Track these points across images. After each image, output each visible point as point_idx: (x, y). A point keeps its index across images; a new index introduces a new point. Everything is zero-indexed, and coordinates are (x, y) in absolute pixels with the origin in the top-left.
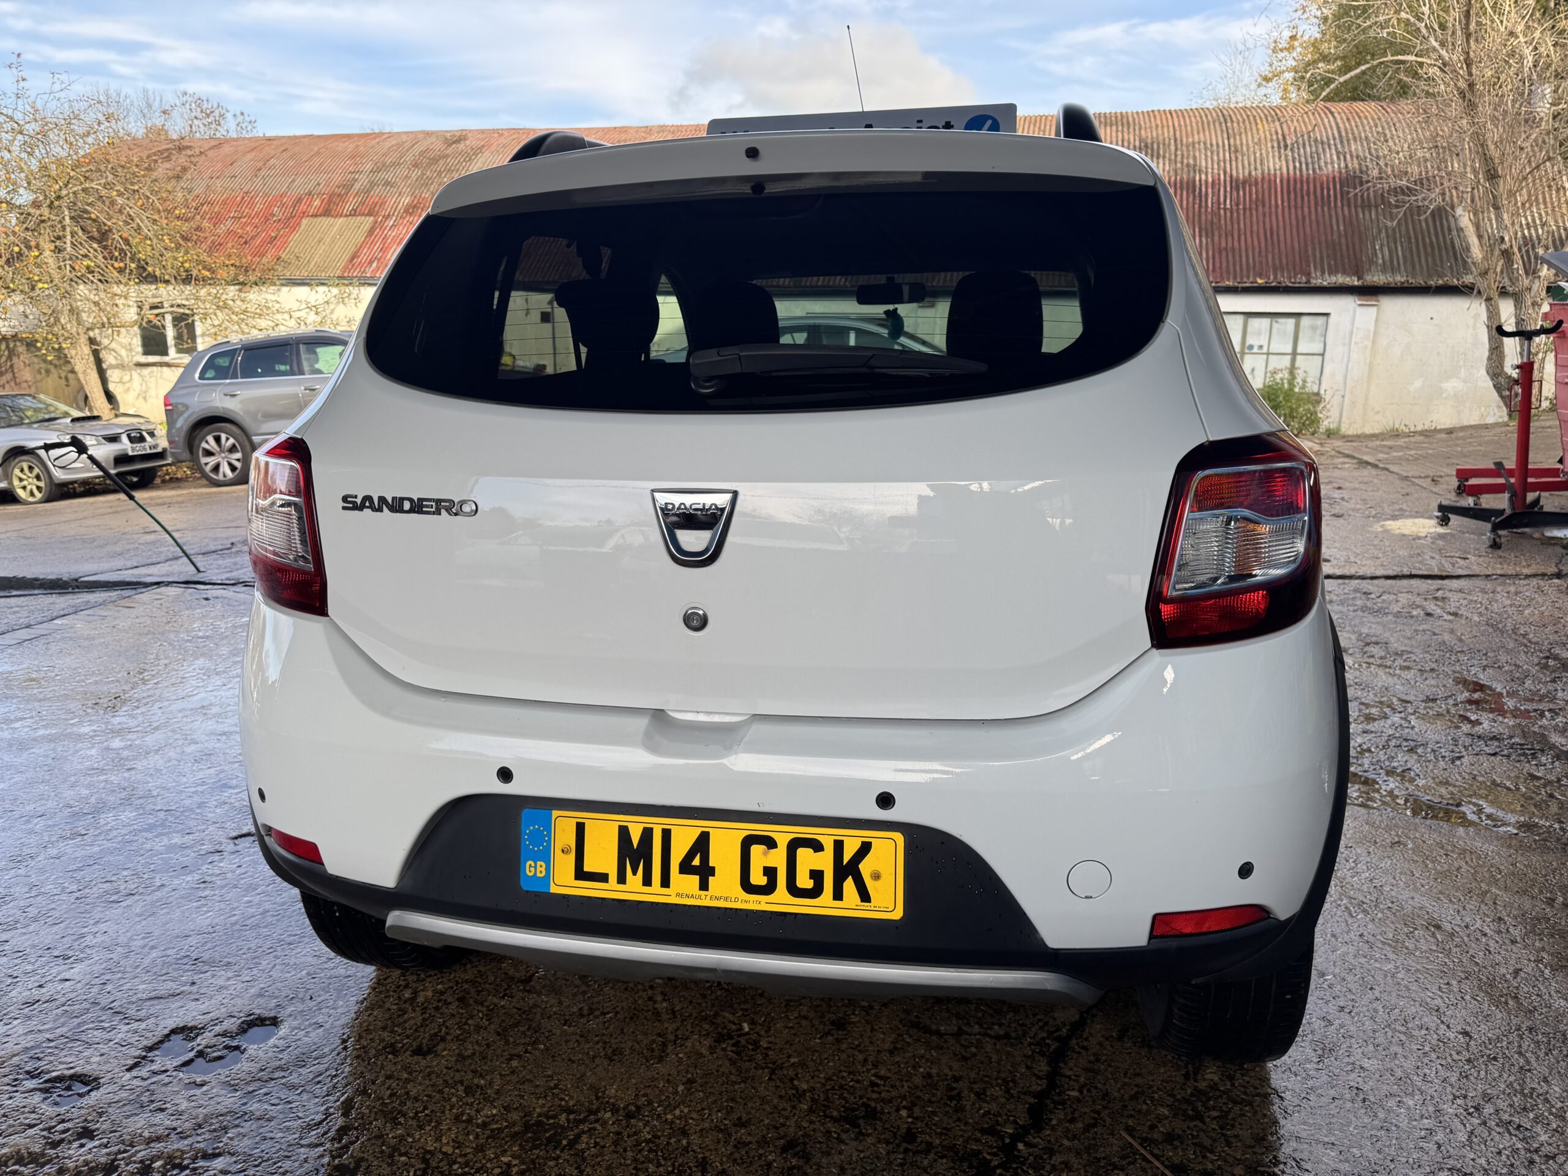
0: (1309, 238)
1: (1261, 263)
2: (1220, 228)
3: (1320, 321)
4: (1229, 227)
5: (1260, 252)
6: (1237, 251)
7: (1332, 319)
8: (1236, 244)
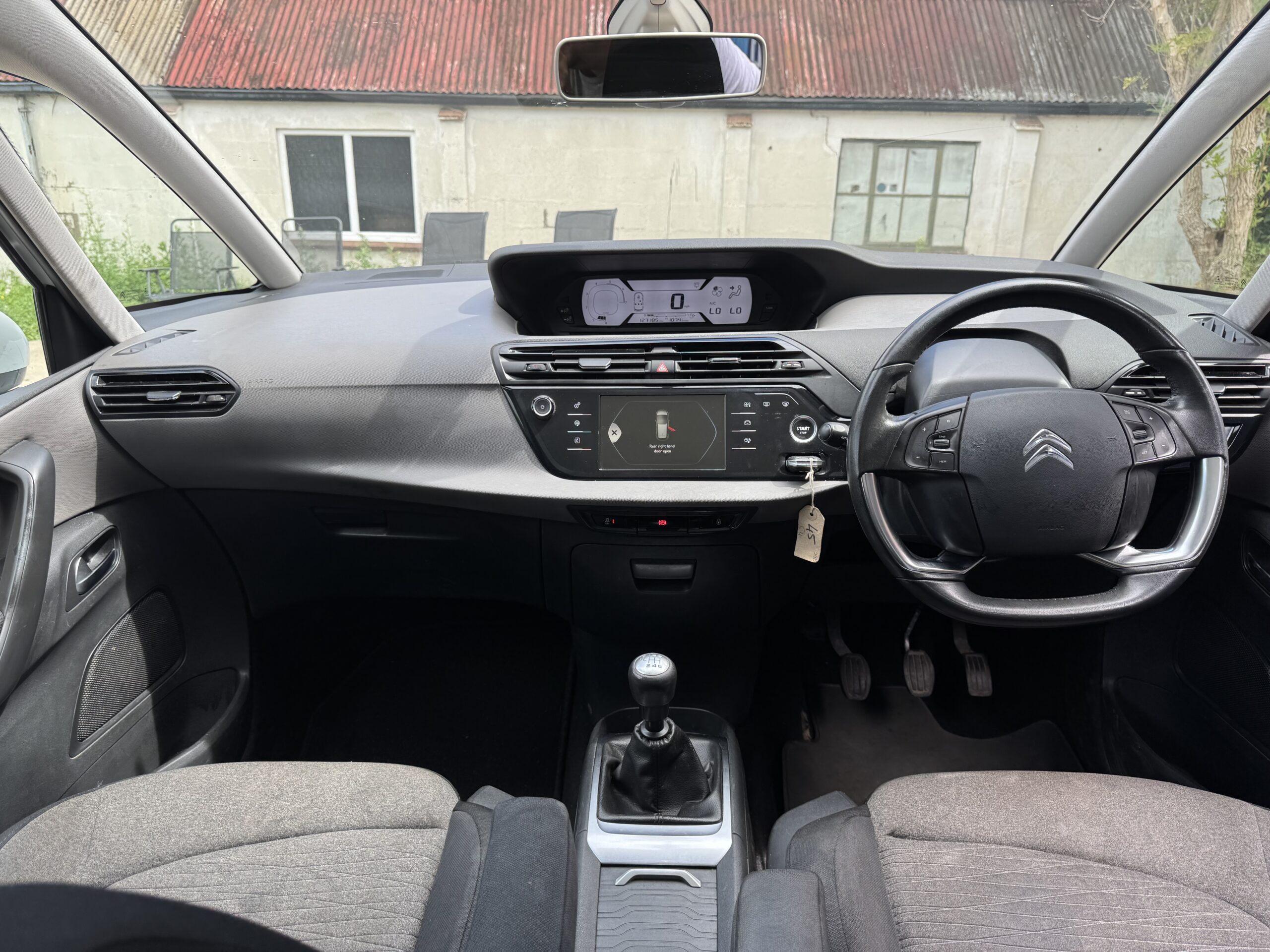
0: (949, 41)
1: (894, 72)
2: (837, 24)
3: (968, 151)
4: (849, 23)
5: (891, 57)
6: (862, 55)
7: (982, 150)
8: (860, 46)
